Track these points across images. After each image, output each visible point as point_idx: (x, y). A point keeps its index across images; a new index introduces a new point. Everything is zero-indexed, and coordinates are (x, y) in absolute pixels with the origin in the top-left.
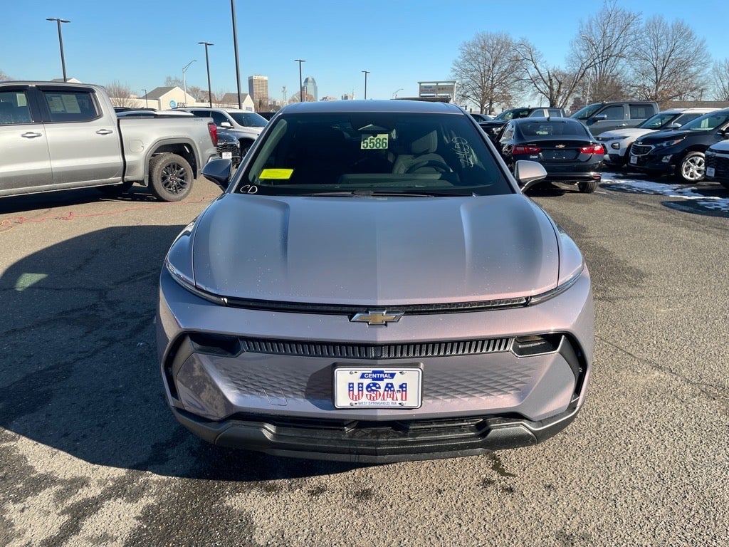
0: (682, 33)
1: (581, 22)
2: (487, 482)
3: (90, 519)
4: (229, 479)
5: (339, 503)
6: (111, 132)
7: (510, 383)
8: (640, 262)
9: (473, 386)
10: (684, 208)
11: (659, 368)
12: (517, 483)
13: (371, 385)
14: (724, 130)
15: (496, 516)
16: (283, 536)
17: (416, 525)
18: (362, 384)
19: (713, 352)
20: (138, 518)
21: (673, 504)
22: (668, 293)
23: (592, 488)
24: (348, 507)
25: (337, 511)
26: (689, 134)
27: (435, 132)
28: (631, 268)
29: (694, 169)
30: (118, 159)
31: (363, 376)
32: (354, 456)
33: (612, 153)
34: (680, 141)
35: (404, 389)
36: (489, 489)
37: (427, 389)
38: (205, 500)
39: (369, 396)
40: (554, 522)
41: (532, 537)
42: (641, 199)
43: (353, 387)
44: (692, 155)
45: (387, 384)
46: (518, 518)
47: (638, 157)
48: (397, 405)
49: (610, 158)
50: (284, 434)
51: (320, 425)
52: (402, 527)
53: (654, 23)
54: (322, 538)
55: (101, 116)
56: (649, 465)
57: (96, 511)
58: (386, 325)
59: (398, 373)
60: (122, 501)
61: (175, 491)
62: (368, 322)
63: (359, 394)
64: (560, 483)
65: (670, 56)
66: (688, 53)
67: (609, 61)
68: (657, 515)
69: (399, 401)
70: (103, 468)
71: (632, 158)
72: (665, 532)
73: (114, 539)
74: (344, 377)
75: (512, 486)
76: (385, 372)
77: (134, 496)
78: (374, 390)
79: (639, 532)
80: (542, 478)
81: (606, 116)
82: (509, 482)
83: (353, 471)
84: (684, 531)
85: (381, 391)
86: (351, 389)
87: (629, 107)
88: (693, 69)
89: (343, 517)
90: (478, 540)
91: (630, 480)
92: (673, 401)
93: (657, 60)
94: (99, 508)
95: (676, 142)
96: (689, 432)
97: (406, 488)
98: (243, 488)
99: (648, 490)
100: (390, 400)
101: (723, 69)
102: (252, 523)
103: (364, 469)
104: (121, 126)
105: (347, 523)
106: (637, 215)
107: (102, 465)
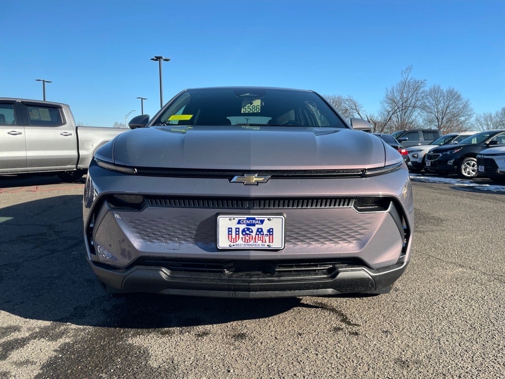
0: (453, 96)
1: (387, 89)
2: (337, 329)
3: (17, 351)
4: (132, 327)
5: (220, 341)
6: (71, 135)
7: (353, 234)
8: (441, 214)
9: (324, 235)
10: (466, 190)
11: (461, 266)
12: (361, 330)
13: (246, 229)
14: (488, 143)
15: (345, 349)
16: (172, 362)
17: (281, 354)
18: (239, 229)
19: (499, 259)
20: (55, 351)
21: (485, 342)
22: (462, 229)
23: (420, 333)
24: (227, 344)
25: (218, 347)
26: (464, 146)
27: (293, 111)
28: (433, 217)
29: (470, 169)
30: (74, 153)
31: (239, 222)
32: (232, 292)
33: (414, 161)
34: (458, 150)
35: (271, 233)
36: (339, 333)
37: (289, 236)
38: (112, 340)
39: (244, 239)
40: (392, 352)
41: (375, 362)
42: (435, 185)
43: (231, 231)
44: (468, 159)
45: (258, 229)
46: (363, 350)
47: (431, 162)
48: (266, 247)
49: (412, 164)
50: (177, 276)
51: (205, 268)
52: (270, 356)
53: (434, 89)
54: (205, 362)
55: (65, 123)
56: (463, 320)
57: (22, 346)
58: (257, 185)
59: (266, 221)
60: (44, 341)
61: (88, 335)
62: (244, 183)
63: (236, 237)
64: (395, 330)
65: (446, 110)
66: (458, 108)
67: (406, 114)
68: (473, 348)
69: (268, 243)
70: (32, 321)
71: (427, 163)
72: (481, 359)
73: (33, 363)
74: (225, 223)
75: (357, 332)
76: (256, 219)
77: (54, 338)
78: (248, 234)
79: (461, 359)
80: (380, 327)
81: (407, 138)
82: (355, 329)
83: (232, 323)
84: (495, 358)
85: (254, 234)
86: (230, 233)
87: (422, 133)
88: (463, 119)
89: (222, 349)
90: (332, 363)
91: (449, 328)
92: (475, 284)
93: (438, 113)
94: (25, 344)
95: (456, 151)
96: (490, 301)
97: (273, 332)
98: (143, 333)
99: (463, 334)
100: (260, 243)
101: (483, 119)
102: (149, 354)
103: (240, 321)
104: (78, 131)
105: (226, 353)
106: (434, 192)
107: (32, 319)
